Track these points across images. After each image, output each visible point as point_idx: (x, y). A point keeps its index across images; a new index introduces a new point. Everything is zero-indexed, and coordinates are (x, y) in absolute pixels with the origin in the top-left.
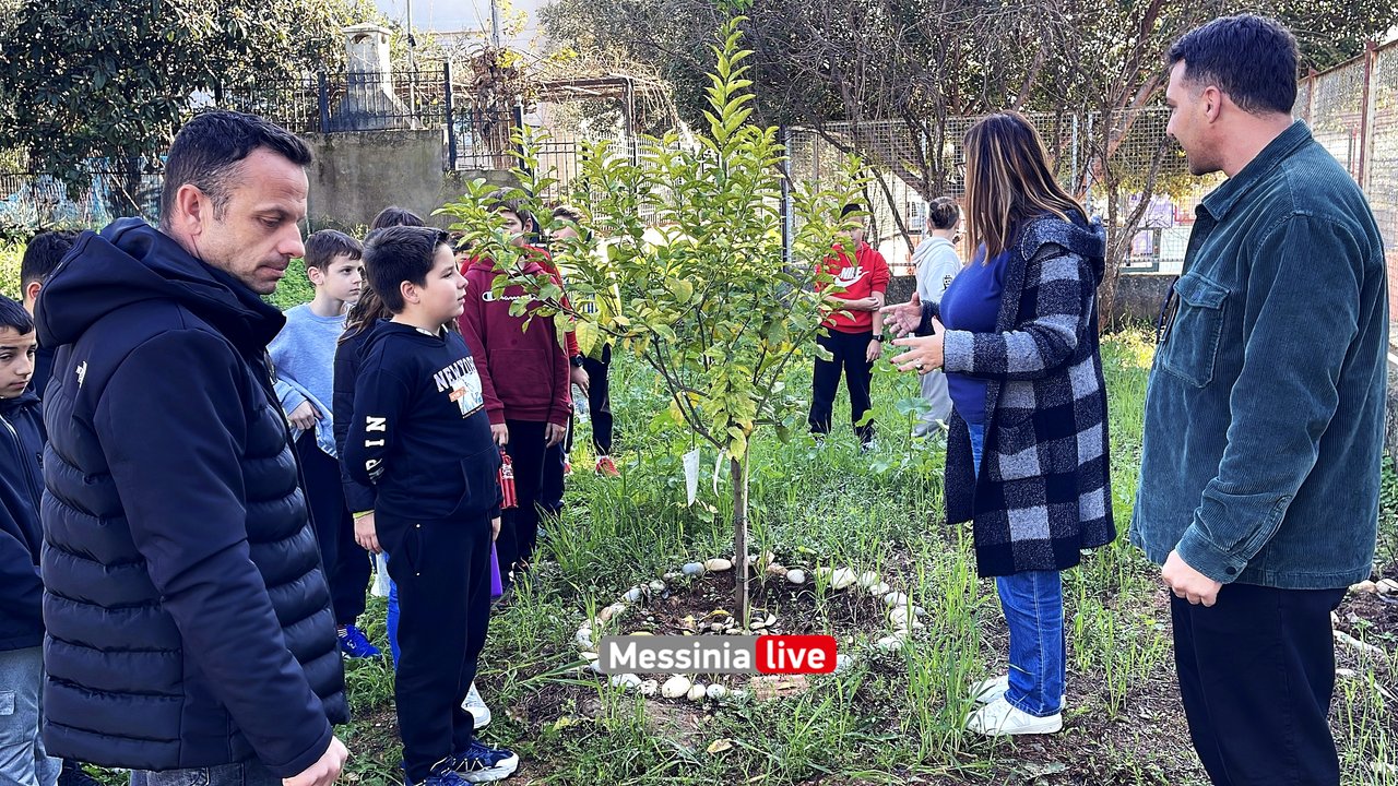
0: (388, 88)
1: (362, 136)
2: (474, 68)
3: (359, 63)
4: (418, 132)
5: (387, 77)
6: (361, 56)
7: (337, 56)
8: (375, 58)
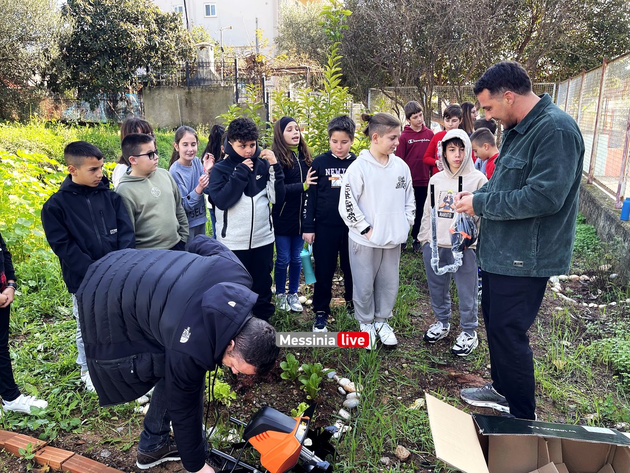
0: (213, 69)
1: (202, 88)
2: (247, 61)
3: (202, 58)
4: (224, 87)
5: (212, 64)
6: (202, 56)
7: (193, 55)
8: (208, 56)
